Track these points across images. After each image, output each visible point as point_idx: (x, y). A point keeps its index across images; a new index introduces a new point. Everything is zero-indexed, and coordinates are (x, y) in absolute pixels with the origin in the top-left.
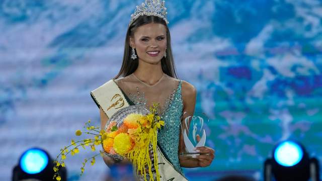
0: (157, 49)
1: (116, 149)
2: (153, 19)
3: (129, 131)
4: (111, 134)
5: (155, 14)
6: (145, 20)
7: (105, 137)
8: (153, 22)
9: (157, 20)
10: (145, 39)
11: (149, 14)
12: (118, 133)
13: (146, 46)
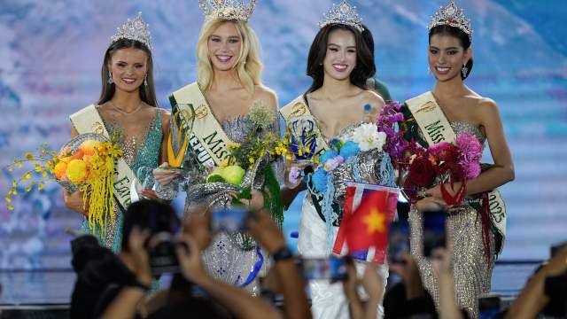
0: (133, 77)
1: (69, 176)
2: (133, 44)
3: (85, 157)
4: (65, 159)
5: (136, 38)
6: (126, 43)
7: (58, 161)
8: (132, 47)
9: (138, 45)
10: (122, 65)
11: (130, 37)
12: (72, 159)
13: (121, 72)
